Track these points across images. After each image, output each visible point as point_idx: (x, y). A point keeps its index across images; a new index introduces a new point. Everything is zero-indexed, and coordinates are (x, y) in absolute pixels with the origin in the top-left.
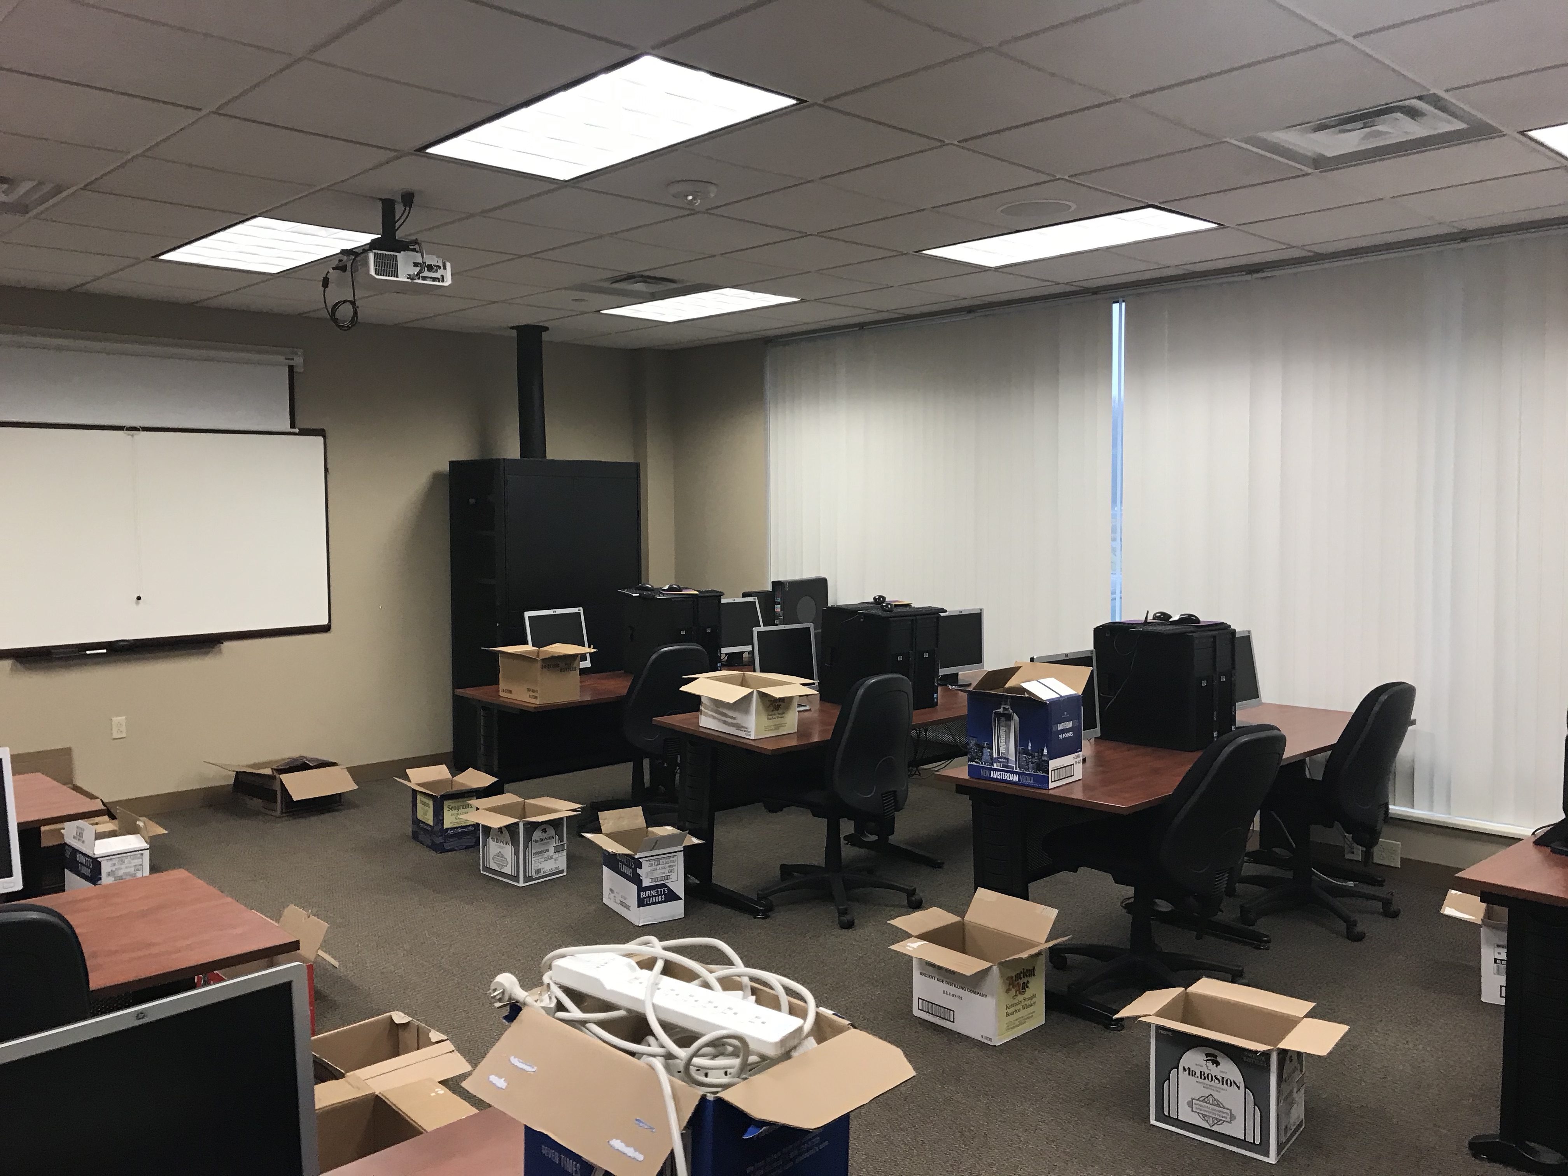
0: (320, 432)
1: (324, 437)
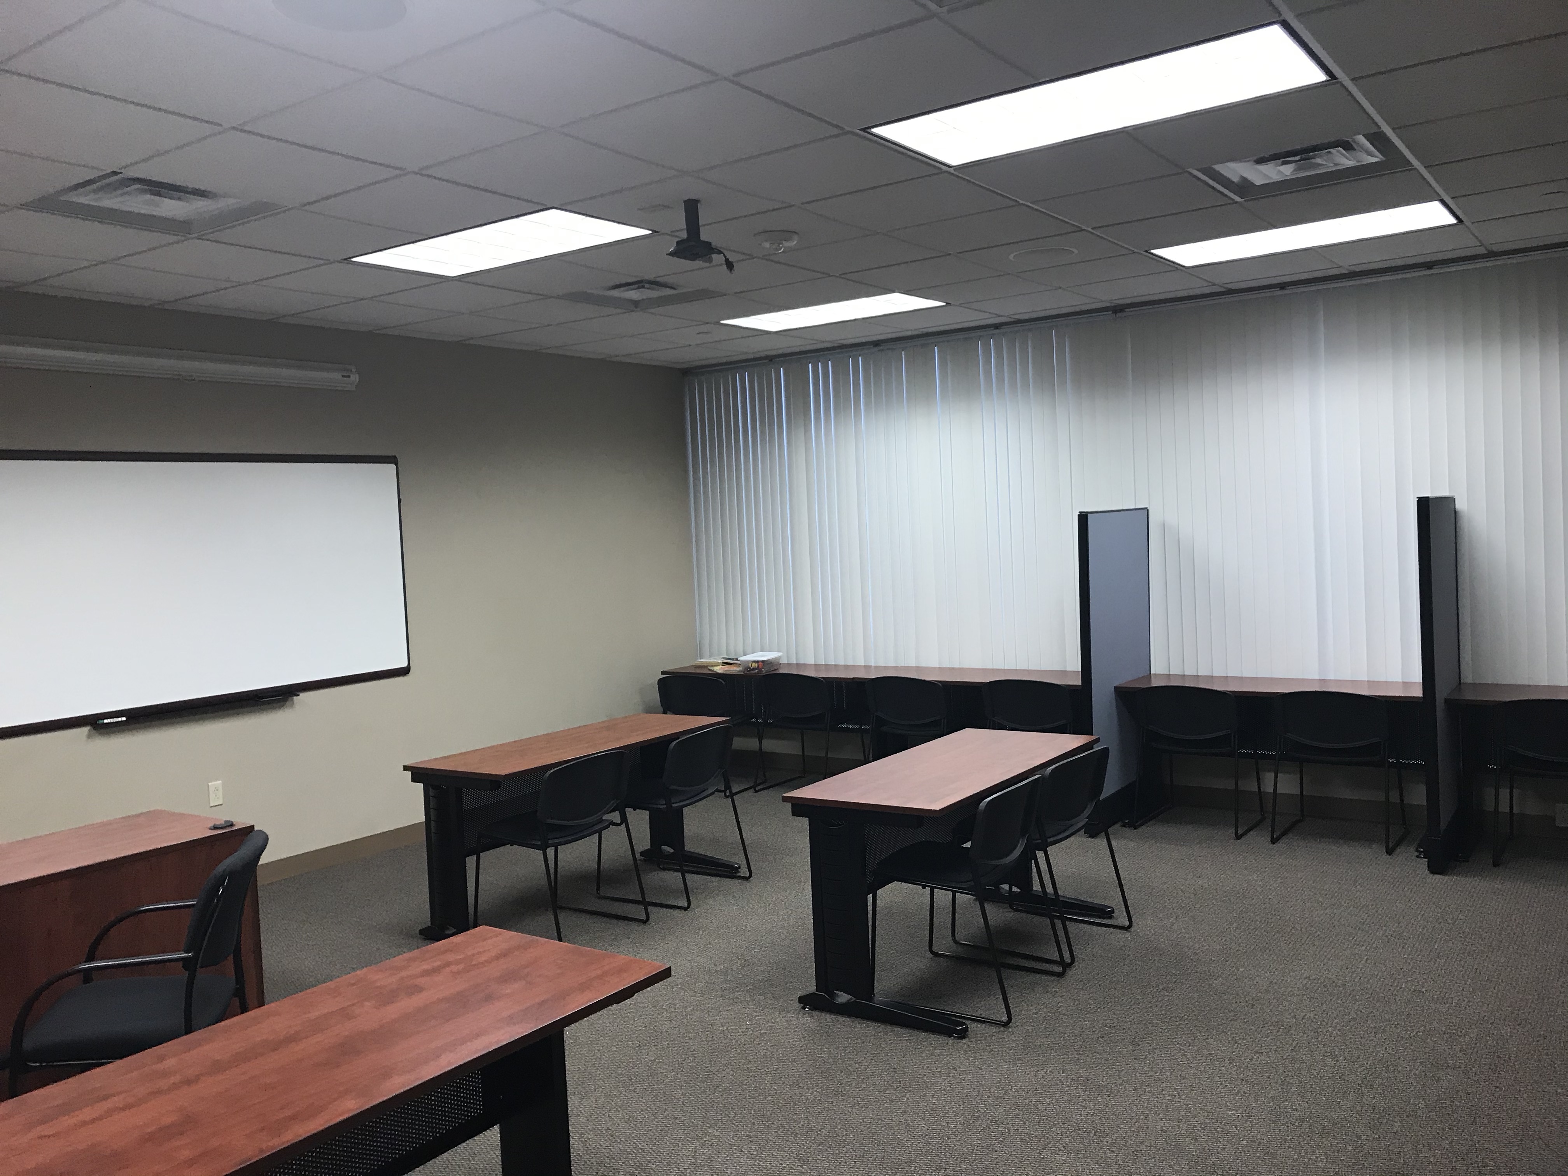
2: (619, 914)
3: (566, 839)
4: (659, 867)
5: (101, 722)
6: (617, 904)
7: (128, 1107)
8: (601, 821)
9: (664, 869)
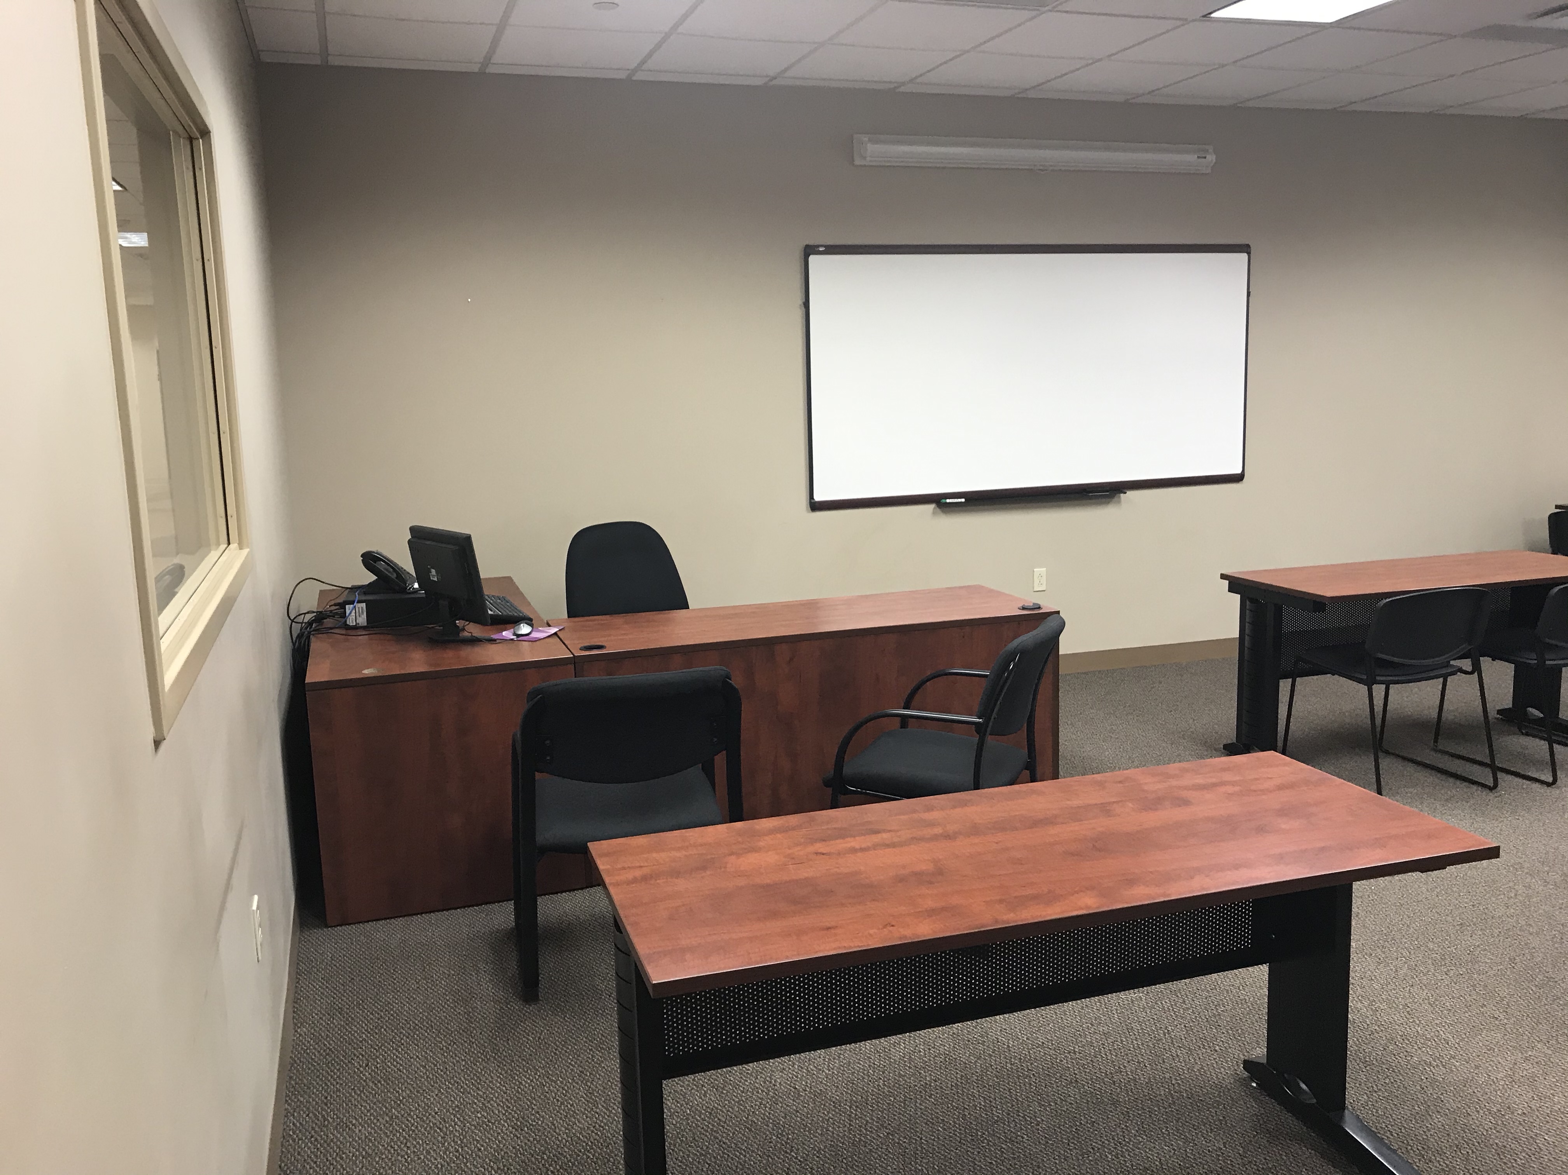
0: (1244, 248)
1: (1249, 253)
2: (1459, 773)
3: (1400, 678)
4: (1520, 730)
5: (943, 501)
6: (1457, 762)
7: (893, 845)
8: (1448, 665)
9: (1527, 734)
